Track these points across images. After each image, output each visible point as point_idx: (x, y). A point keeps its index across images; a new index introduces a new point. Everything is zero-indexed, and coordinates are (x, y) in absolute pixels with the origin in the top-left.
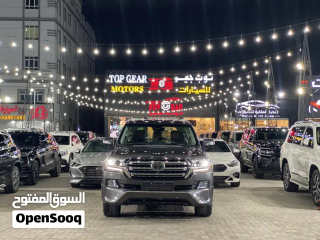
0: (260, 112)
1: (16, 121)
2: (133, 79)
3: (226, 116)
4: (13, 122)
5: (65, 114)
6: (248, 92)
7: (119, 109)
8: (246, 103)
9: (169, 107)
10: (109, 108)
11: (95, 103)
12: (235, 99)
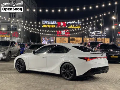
0: (99, 36)
1: (7, 37)
2: (51, 22)
3: (86, 37)
4: (6, 38)
5: (25, 35)
6: (94, 28)
7: (45, 34)
8: (93, 32)
9: (64, 33)
10: (42, 33)
11: (36, 31)
12: (89, 30)
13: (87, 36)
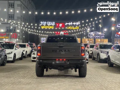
0: (97, 36)
6: (93, 29)
8: (92, 33)
9: (63, 34)
10: (40, 34)
12: (88, 31)
13: (85, 37)
